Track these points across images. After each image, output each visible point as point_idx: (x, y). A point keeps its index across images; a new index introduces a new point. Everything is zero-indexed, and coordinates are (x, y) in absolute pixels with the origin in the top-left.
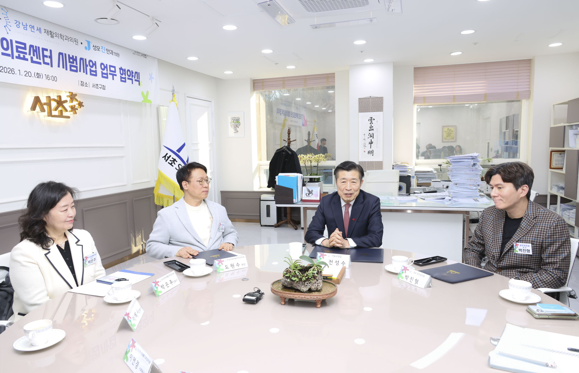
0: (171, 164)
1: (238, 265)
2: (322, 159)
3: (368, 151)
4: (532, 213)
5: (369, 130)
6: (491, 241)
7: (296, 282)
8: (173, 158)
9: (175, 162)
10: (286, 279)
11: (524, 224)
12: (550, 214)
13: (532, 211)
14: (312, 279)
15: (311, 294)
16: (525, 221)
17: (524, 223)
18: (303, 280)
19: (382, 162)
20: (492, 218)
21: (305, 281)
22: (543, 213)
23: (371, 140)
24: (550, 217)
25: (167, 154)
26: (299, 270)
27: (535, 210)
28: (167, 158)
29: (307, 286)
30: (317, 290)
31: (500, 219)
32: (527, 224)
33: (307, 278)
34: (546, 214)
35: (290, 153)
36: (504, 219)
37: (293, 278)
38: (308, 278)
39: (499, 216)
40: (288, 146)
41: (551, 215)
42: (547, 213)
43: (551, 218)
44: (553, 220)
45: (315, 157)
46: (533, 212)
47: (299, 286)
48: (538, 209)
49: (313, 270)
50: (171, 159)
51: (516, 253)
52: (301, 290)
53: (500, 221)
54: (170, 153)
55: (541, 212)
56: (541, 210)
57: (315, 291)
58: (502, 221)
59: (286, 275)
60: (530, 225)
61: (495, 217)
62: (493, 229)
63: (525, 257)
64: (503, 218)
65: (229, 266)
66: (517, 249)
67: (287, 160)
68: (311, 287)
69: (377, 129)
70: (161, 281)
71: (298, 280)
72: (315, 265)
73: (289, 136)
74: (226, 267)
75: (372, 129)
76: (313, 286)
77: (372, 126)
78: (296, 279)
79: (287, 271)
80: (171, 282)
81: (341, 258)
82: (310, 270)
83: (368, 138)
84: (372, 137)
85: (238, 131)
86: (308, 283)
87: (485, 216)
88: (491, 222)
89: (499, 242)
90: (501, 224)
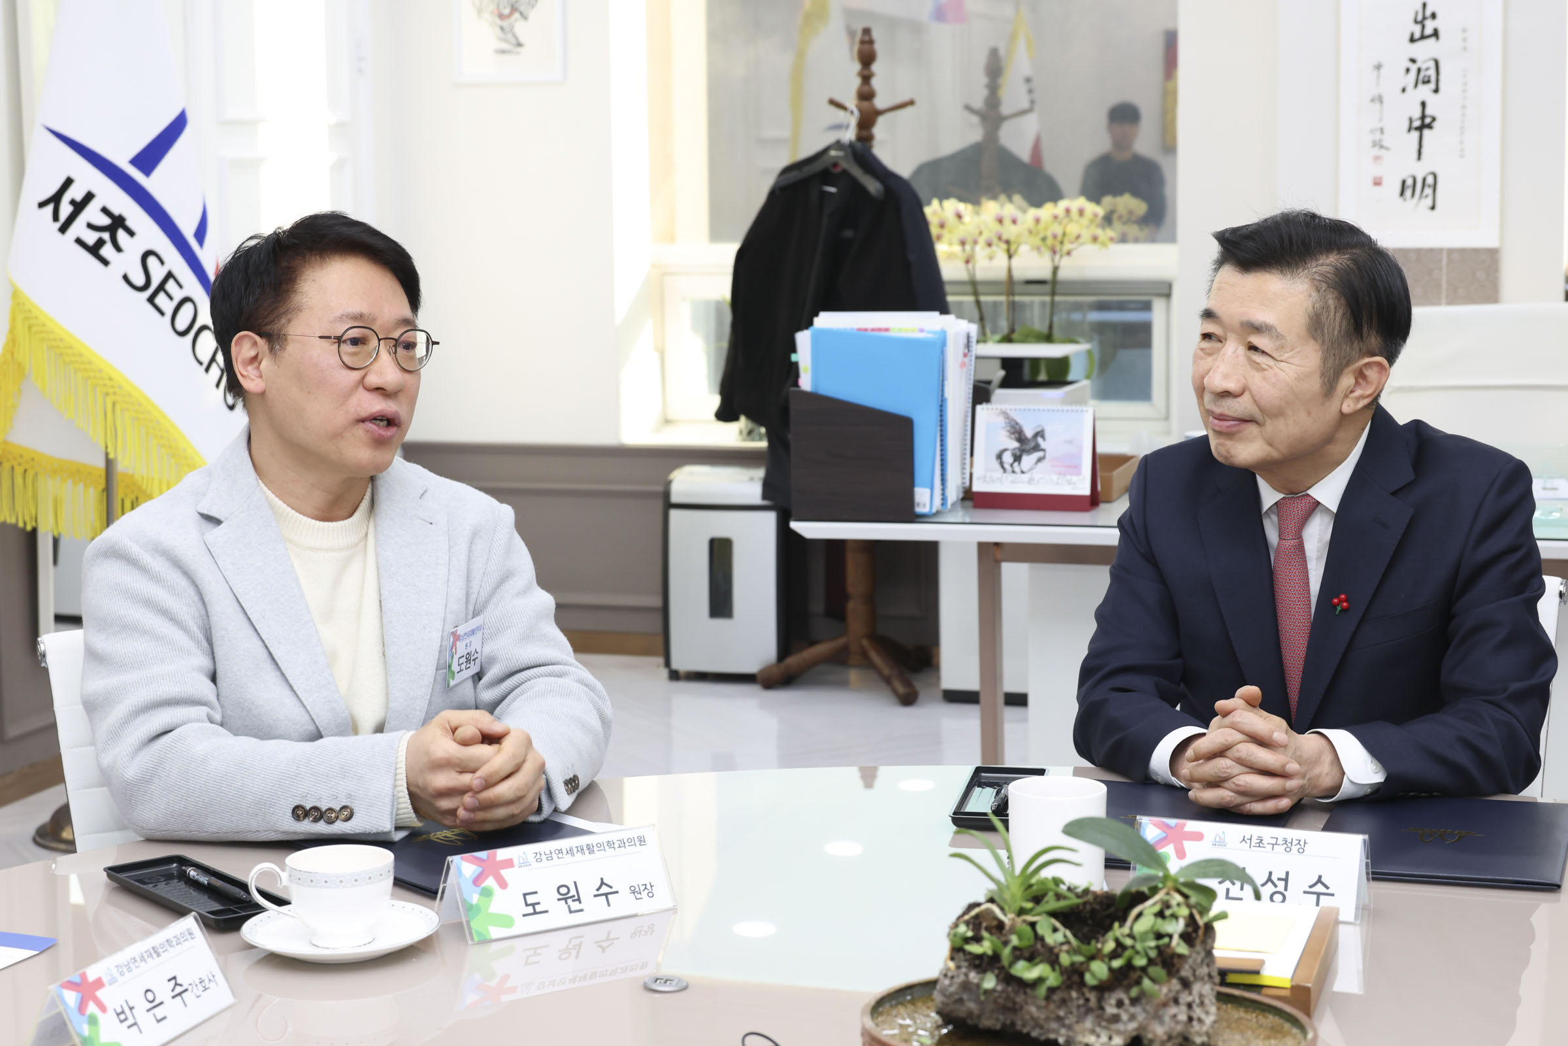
0: (94, 250)
1: (605, 891)
2: (1086, 235)
3: (1404, 182)
5: (1412, 40)
7: (1042, 991)
8: (105, 211)
9: (121, 235)
10: (973, 976)
14: (1157, 971)
18: (1089, 979)
19: (1492, 255)
21: (1103, 988)
23: (1423, 104)
25: (68, 182)
26: (1053, 914)
28: (66, 210)
29: (1116, 1019)
33: (1117, 963)
35: (873, 186)
37: (1021, 964)
38: (1129, 966)
40: (860, 138)
45: (1037, 221)
47: (1059, 1019)
49: (1160, 915)
50: (92, 214)
54: (88, 178)
59: (975, 948)
65: (548, 898)
67: (848, 234)
68: (1143, 1027)
69: (1464, 30)
70: (113, 981)
71: (1053, 979)
72: (1170, 884)
73: (866, 73)
74: (527, 905)
75: (1428, 31)
76: (1162, 1022)
77: (1428, 13)
78: (1044, 975)
79: (980, 924)
80: (178, 989)
81: (1301, 851)
82: (1140, 915)
83: (1404, 90)
84: (1428, 82)
85: (519, 45)
86: (1127, 1002)
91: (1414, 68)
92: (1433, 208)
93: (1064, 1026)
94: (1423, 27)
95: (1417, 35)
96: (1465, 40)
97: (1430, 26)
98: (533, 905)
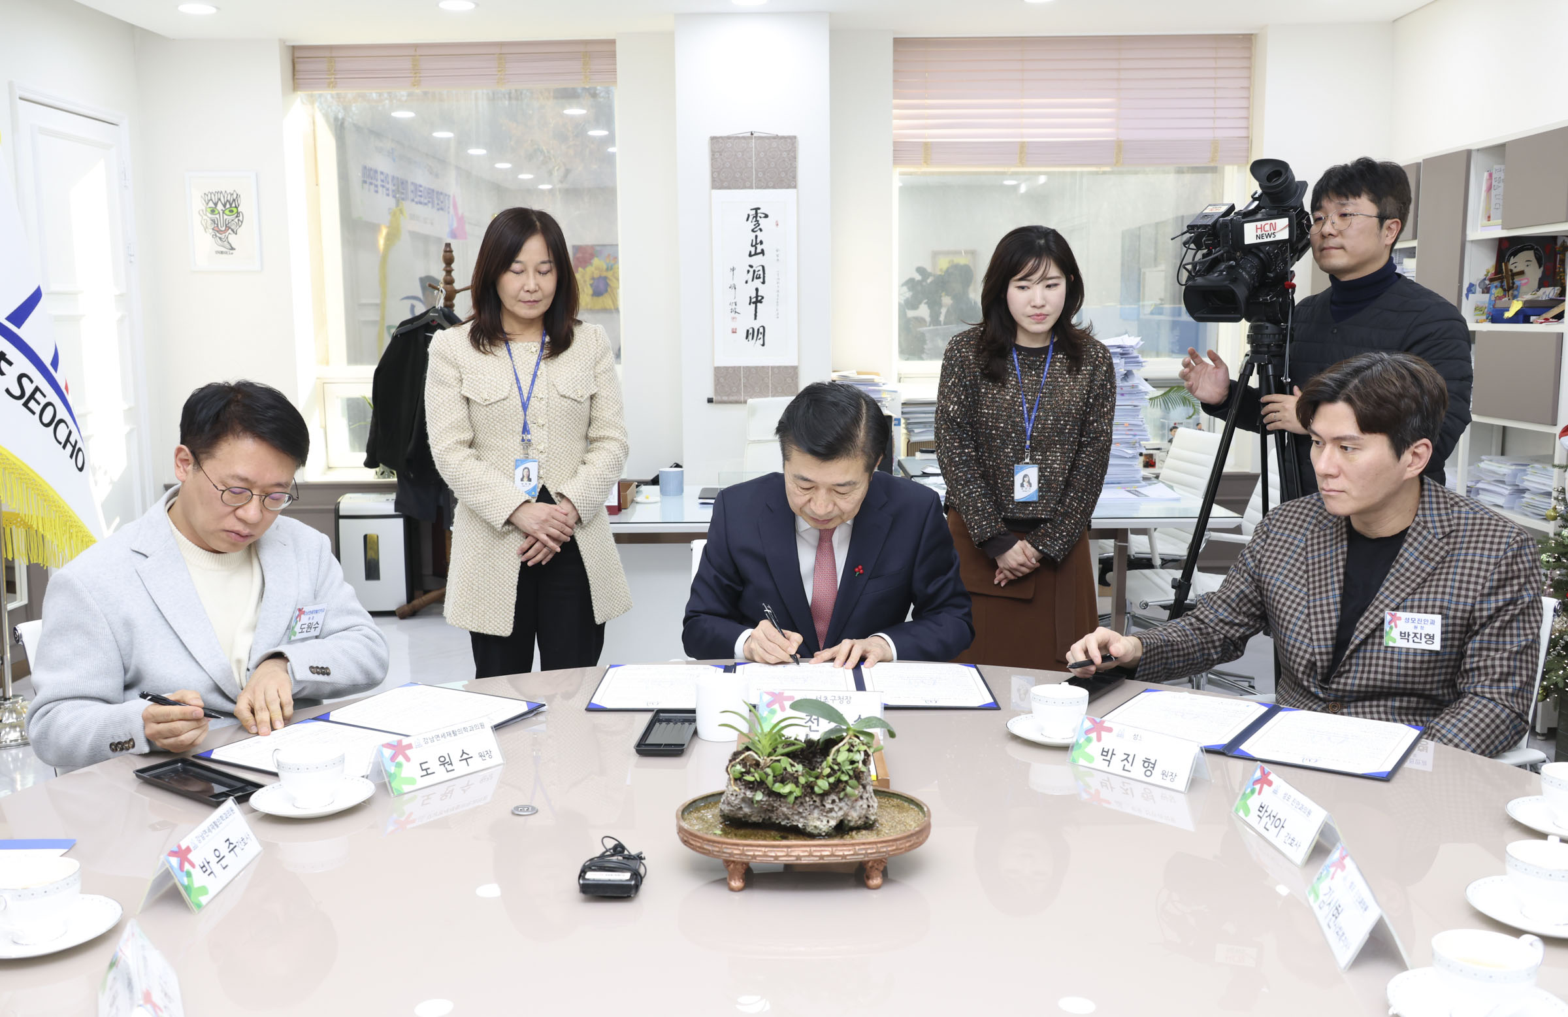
1: (465, 757)
3: (748, 331)
4: (1436, 518)
5: (750, 255)
6: (1303, 617)
7: (791, 799)
9: (4, 364)
10: (747, 793)
11: (1411, 554)
13: (1435, 512)
14: (853, 782)
15: (847, 840)
16: (1416, 544)
17: (1411, 549)
18: (816, 789)
19: (795, 368)
20: (1300, 541)
21: (825, 794)
23: (757, 290)
24: (1495, 530)
26: (787, 755)
27: (1446, 508)
29: (831, 810)
30: (866, 823)
31: (1331, 546)
32: (1421, 553)
33: (832, 780)
34: (1484, 522)
36: (1345, 543)
37: (777, 785)
38: (839, 781)
39: (1325, 535)
40: (446, 306)
41: (1497, 525)
43: (1498, 534)
44: (1504, 540)
46: (1440, 515)
47: (800, 813)
48: (1452, 506)
49: (850, 750)
51: (1391, 645)
52: (809, 829)
53: (1331, 552)
55: (1464, 515)
56: (1463, 509)
57: (858, 829)
58: (1340, 551)
59: (749, 778)
60: (1432, 555)
61: (1312, 539)
62: (1306, 576)
64: (1342, 540)
65: (434, 765)
66: (1394, 634)
68: (846, 815)
69: (779, 250)
70: (196, 847)
71: (798, 792)
72: (851, 733)
73: (448, 269)
74: (423, 770)
75: (759, 250)
76: (855, 810)
77: (758, 241)
78: (793, 790)
79: (746, 763)
80: (232, 846)
81: (849, 702)
82: (838, 751)
83: (747, 282)
84: (759, 278)
85: (232, 249)
86: (837, 801)
87: (1276, 533)
88: (1300, 555)
89: (1330, 618)
90: (1337, 562)
91: (751, 270)
92: (763, 345)
93: (802, 817)
94: (756, 248)
95: (753, 253)
96: (779, 255)
97: (759, 248)
98: (426, 770)
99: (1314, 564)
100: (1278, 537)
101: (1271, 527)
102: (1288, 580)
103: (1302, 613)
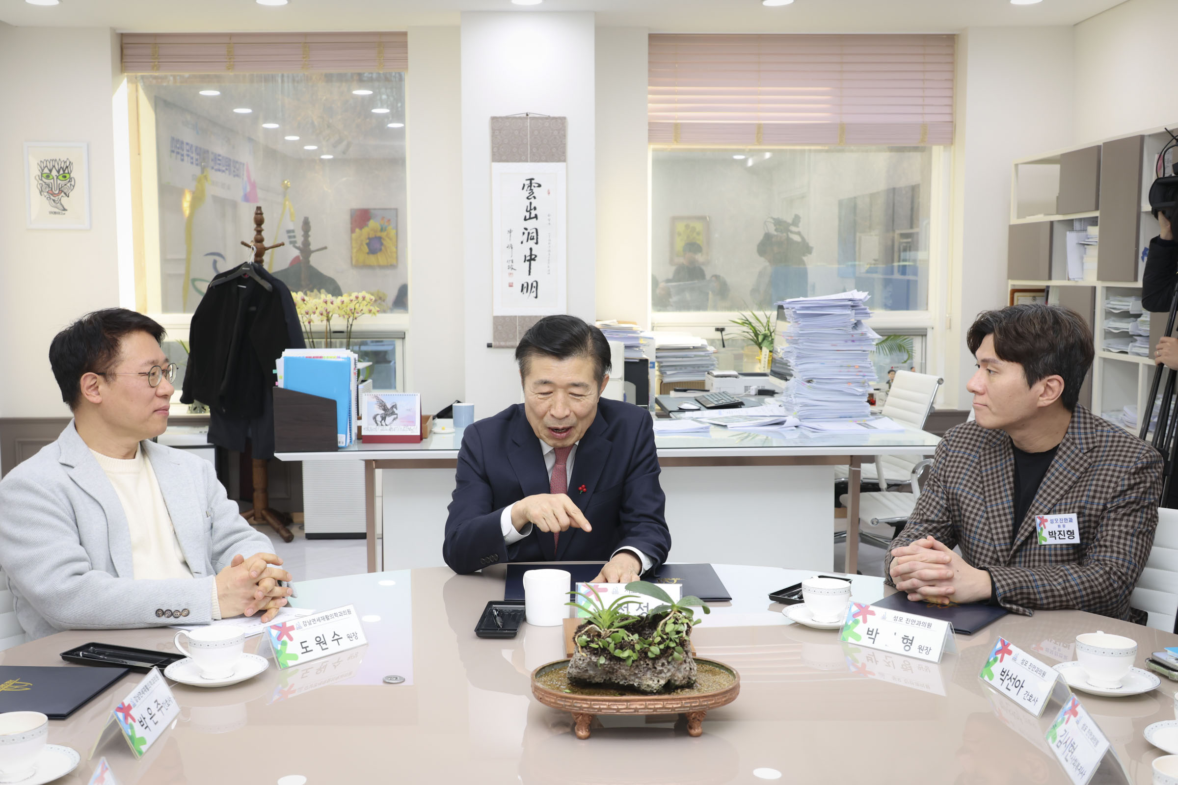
1: (336, 638)
2: (366, 309)
3: (523, 285)
4: (1083, 436)
5: (525, 220)
6: (983, 520)
7: (630, 662)
10: (594, 658)
11: (1061, 465)
12: (1129, 440)
13: (1082, 432)
14: (679, 648)
15: (673, 696)
16: (1065, 457)
17: (1061, 462)
18: (650, 654)
20: (974, 457)
21: (656, 659)
22: (1110, 439)
23: (531, 249)
24: (1129, 447)
26: (624, 627)
27: (1091, 428)
29: (661, 672)
30: (688, 683)
31: (1001, 460)
32: (1069, 465)
33: (662, 646)
34: (1119, 441)
36: (1012, 456)
37: (618, 651)
38: (668, 647)
39: (995, 452)
40: (256, 261)
41: (1131, 443)
42: (1120, 437)
43: (1131, 450)
46: (1086, 434)
47: (636, 674)
48: (1096, 426)
49: (675, 623)
51: (1044, 543)
52: (643, 688)
53: (1001, 465)
55: (1105, 434)
56: (1105, 429)
57: (682, 687)
58: (1008, 463)
59: (593, 646)
60: (1077, 467)
61: (985, 455)
62: (982, 486)
63: (1065, 552)
65: (311, 644)
66: (1045, 534)
67: (253, 309)
68: (673, 675)
69: (549, 216)
71: (634, 657)
72: (675, 609)
73: (259, 229)
74: (303, 648)
75: (533, 215)
76: (680, 672)
77: (532, 207)
78: (630, 655)
79: (590, 634)
80: (159, 707)
82: (666, 623)
83: (522, 243)
84: (533, 239)
85: (65, 209)
86: (666, 664)
87: (954, 452)
88: (975, 468)
89: (1006, 520)
90: (1007, 472)
91: (526, 232)
92: (536, 297)
93: (637, 678)
94: (530, 213)
95: (528, 217)
96: (549, 220)
97: (533, 213)
98: (306, 648)
99: (987, 476)
100: (955, 454)
101: (949, 447)
102: (967, 489)
103: (982, 517)
